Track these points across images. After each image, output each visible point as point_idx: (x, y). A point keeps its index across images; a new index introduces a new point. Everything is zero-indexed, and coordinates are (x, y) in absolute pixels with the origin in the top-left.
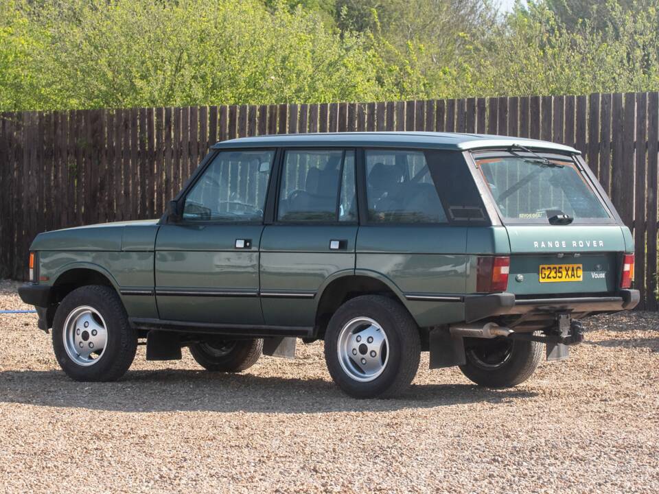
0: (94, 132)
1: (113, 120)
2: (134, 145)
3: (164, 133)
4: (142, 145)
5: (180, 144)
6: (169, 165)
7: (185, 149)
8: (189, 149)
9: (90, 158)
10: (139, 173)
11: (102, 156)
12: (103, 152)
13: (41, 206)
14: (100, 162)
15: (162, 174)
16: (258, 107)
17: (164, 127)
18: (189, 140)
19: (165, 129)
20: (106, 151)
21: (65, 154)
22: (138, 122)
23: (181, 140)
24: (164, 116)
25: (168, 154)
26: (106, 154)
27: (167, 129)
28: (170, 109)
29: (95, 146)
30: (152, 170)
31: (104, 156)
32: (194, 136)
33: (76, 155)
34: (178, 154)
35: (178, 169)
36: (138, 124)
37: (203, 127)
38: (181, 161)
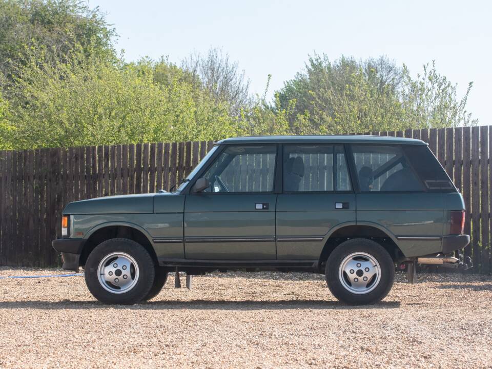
0: (53, 164)
1: (67, 155)
2: (82, 171)
3: (103, 163)
4: (88, 172)
5: (116, 170)
6: (107, 183)
7: (119, 172)
8: (122, 174)
9: (50, 180)
10: (85, 190)
11: (59, 179)
12: (60, 176)
13: (15, 214)
14: (57, 184)
15: (102, 190)
16: (171, 144)
17: (104, 158)
18: (122, 167)
19: (105, 160)
20: (62, 176)
21: (32, 179)
22: (85, 155)
23: (116, 167)
24: (103, 152)
25: (107, 176)
26: (62, 178)
27: (106, 160)
28: (108, 147)
29: (54, 172)
30: (95, 188)
31: (61, 180)
32: (125, 164)
33: (40, 178)
34: (114, 176)
35: (114, 186)
36: (85, 157)
37: (132, 158)
38: (116, 181)
